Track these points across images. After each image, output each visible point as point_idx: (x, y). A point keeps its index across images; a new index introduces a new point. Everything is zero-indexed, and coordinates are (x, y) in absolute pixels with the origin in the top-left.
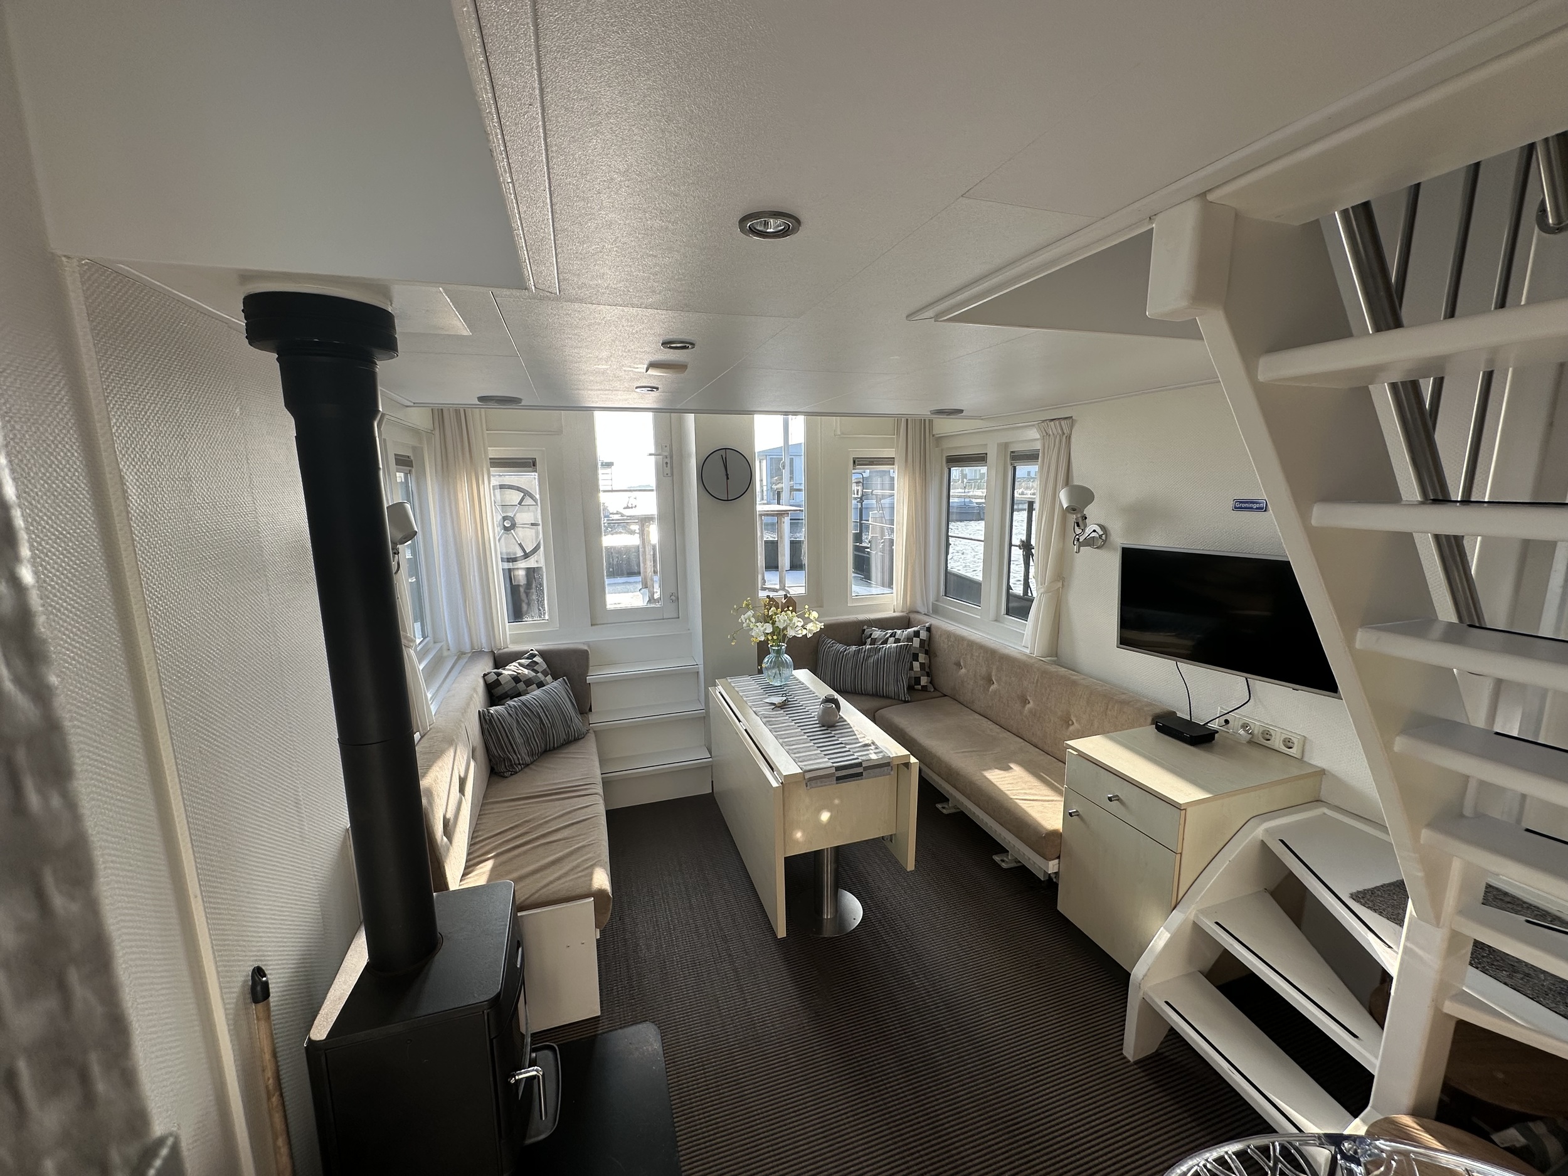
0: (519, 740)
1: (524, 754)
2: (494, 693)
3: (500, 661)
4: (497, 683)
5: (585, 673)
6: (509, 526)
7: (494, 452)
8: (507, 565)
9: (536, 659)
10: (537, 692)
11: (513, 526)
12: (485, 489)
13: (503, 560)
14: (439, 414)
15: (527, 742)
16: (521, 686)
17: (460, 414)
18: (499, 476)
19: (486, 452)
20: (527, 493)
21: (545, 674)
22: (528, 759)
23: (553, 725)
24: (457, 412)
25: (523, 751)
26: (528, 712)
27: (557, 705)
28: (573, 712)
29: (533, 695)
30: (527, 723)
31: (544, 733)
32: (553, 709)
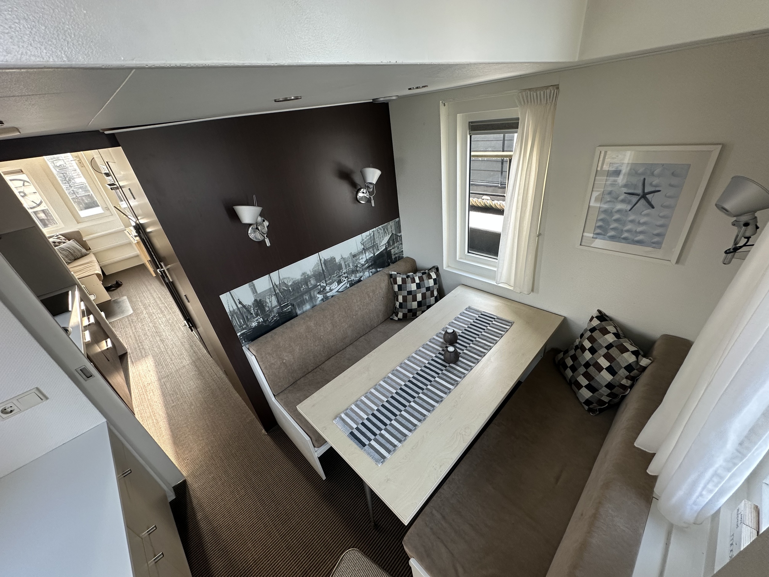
5: (82, 238)
11: (26, 195)
20: (25, 181)
21: (65, 240)
26: (63, 249)
27: (73, 247)
28: (81, 249)
29: (62, 245)
30: (64, 252)
31: (72, 254)
32: (73, 248)
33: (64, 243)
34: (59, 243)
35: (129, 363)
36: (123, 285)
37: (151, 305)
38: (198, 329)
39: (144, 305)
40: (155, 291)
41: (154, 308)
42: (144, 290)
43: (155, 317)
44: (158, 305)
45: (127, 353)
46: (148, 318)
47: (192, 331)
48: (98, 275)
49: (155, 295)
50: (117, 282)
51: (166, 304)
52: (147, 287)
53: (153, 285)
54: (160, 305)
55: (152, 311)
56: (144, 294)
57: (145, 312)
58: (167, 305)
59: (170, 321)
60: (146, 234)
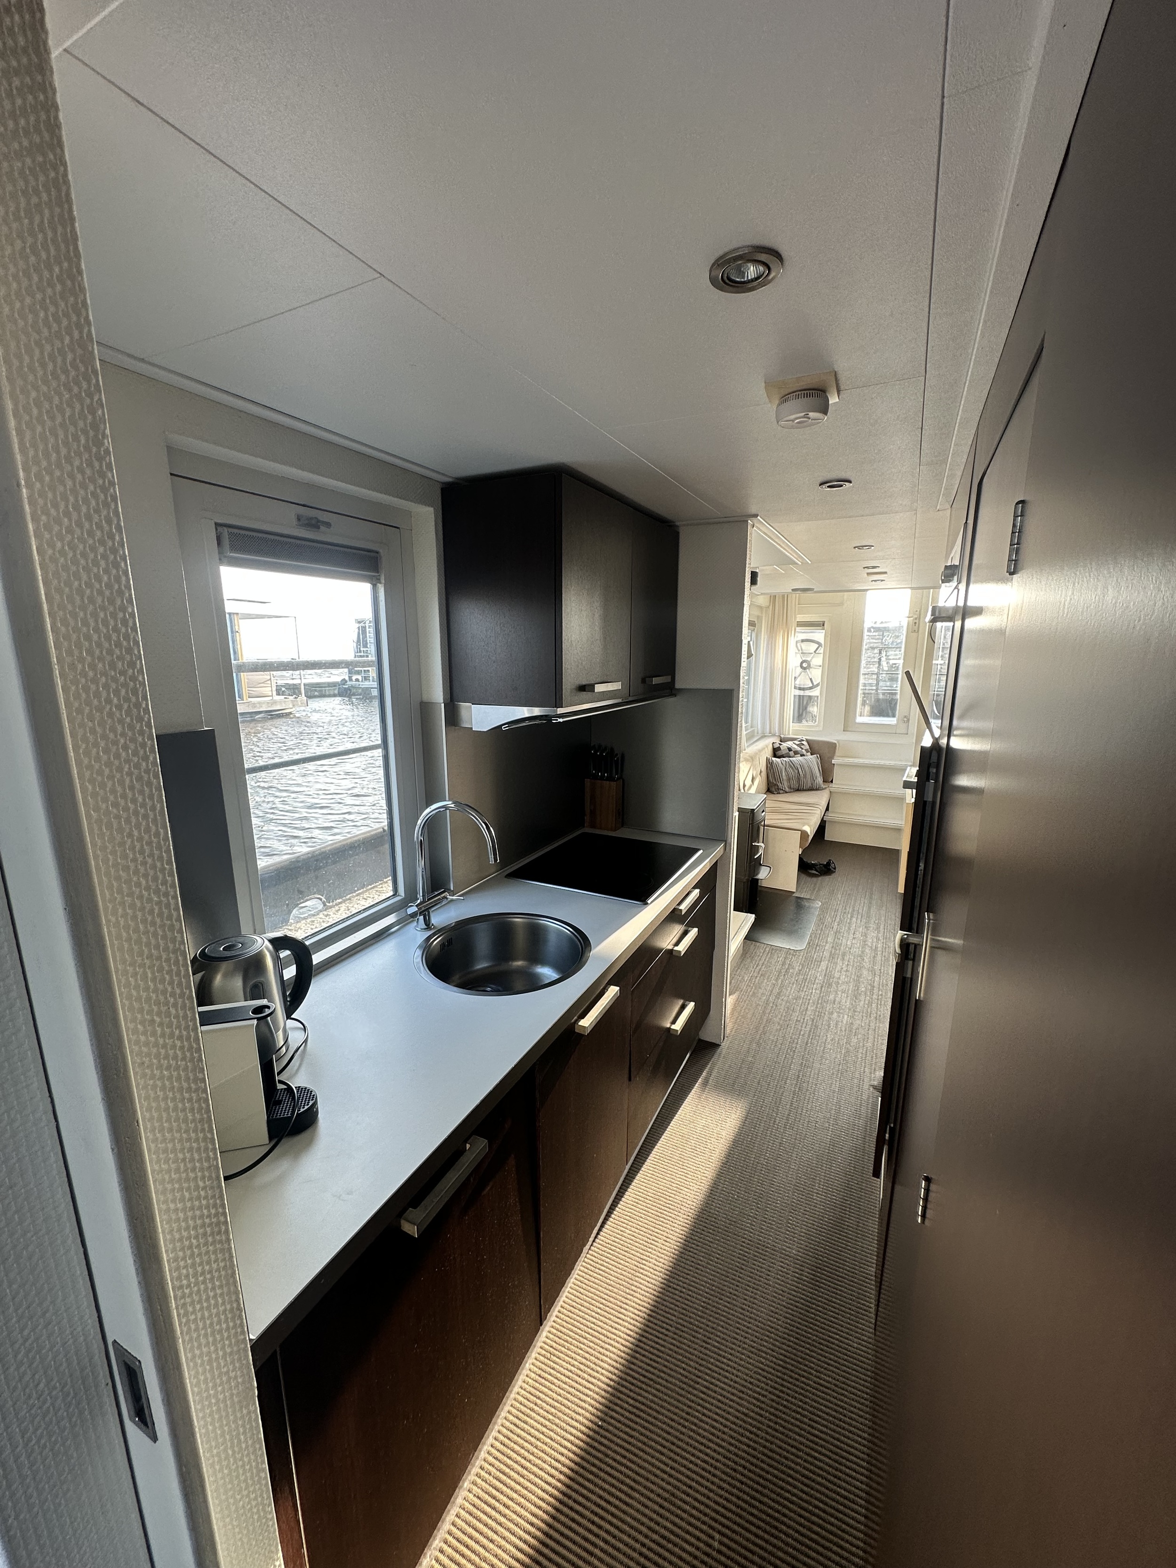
0: (784, 777)
1: (785, 786)
2: (776, 752)
3: (782, 740)
4: (779, 749)
5: (832, 758)
6: (805, 666)
7: (800, 618)
8: (798, 692)
9: (804, 742)
10: (800, 758)
11: (809, 667)
12: (792, 641)
13: (795, 688)
14: (773, 598)
15: (789, 780)
16: (792, 753)
17: (784, 597)
18: (802, 634)
19: (795, 618)
20: (819, 644)
21: (807, 751)
22: (787, 789)
23: (805, 776)
24: (783, 596)
25: (786, 784)
26: (792, 765)
27: (809, 767)
28: (818, 774)
29: (797, 759)
30: (790, 770)
31: (799, 779)
32: (807, 769)
33: (802, 755)
34: (796, 753)
35: (700, 1080)
36: (833, 875)
37: (846, 958)
38: (898, 1188)
39: (836, 946)
40: (878, 928)
41: (847, 971)
42: (860, 911)
43: (832, 997)
44: (861, 968)
45: (719, 1045)
46: (819, 986)
47: (876, 1174)
48: (804, 834)
49: (872, 934)
50: (829, 864)
51: (877, 979)
52: (869, 908)
53: (884, 908)
54: (865, 972)
55: (837, 975)
56: (854, 919)
57: (824, 965)
58: (876, 984)
59: (854, 1040)
60: (946, 790)
